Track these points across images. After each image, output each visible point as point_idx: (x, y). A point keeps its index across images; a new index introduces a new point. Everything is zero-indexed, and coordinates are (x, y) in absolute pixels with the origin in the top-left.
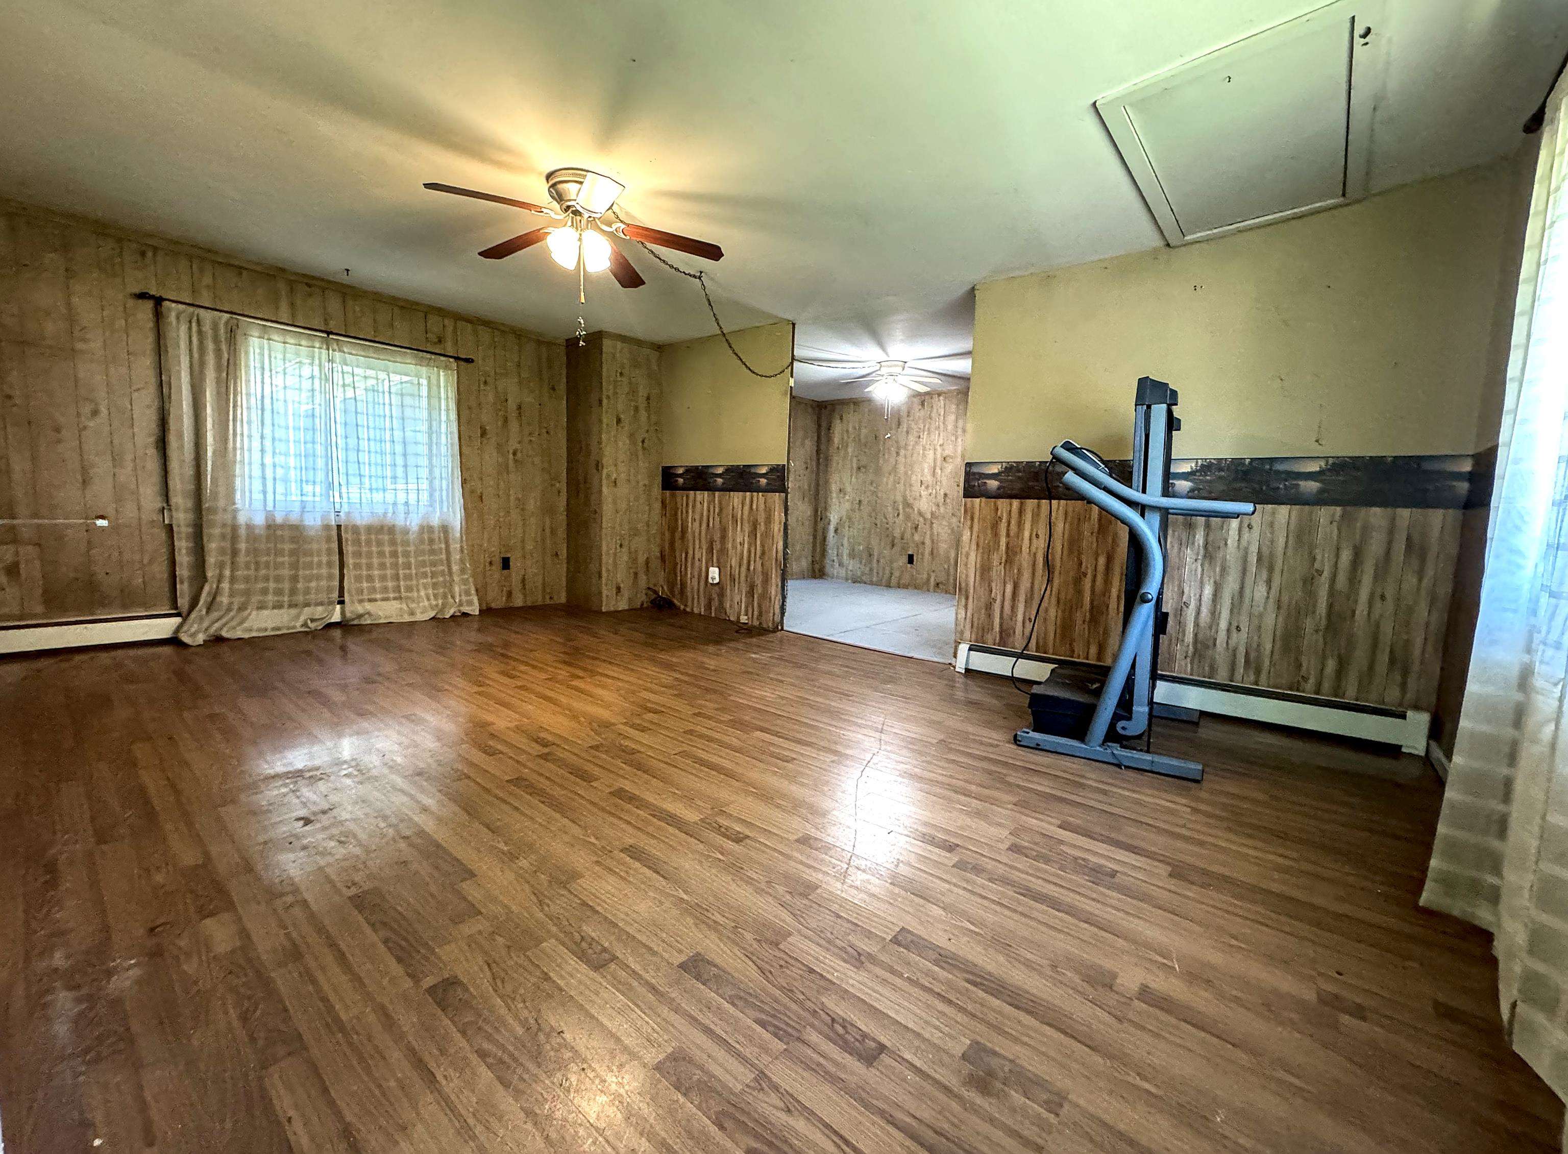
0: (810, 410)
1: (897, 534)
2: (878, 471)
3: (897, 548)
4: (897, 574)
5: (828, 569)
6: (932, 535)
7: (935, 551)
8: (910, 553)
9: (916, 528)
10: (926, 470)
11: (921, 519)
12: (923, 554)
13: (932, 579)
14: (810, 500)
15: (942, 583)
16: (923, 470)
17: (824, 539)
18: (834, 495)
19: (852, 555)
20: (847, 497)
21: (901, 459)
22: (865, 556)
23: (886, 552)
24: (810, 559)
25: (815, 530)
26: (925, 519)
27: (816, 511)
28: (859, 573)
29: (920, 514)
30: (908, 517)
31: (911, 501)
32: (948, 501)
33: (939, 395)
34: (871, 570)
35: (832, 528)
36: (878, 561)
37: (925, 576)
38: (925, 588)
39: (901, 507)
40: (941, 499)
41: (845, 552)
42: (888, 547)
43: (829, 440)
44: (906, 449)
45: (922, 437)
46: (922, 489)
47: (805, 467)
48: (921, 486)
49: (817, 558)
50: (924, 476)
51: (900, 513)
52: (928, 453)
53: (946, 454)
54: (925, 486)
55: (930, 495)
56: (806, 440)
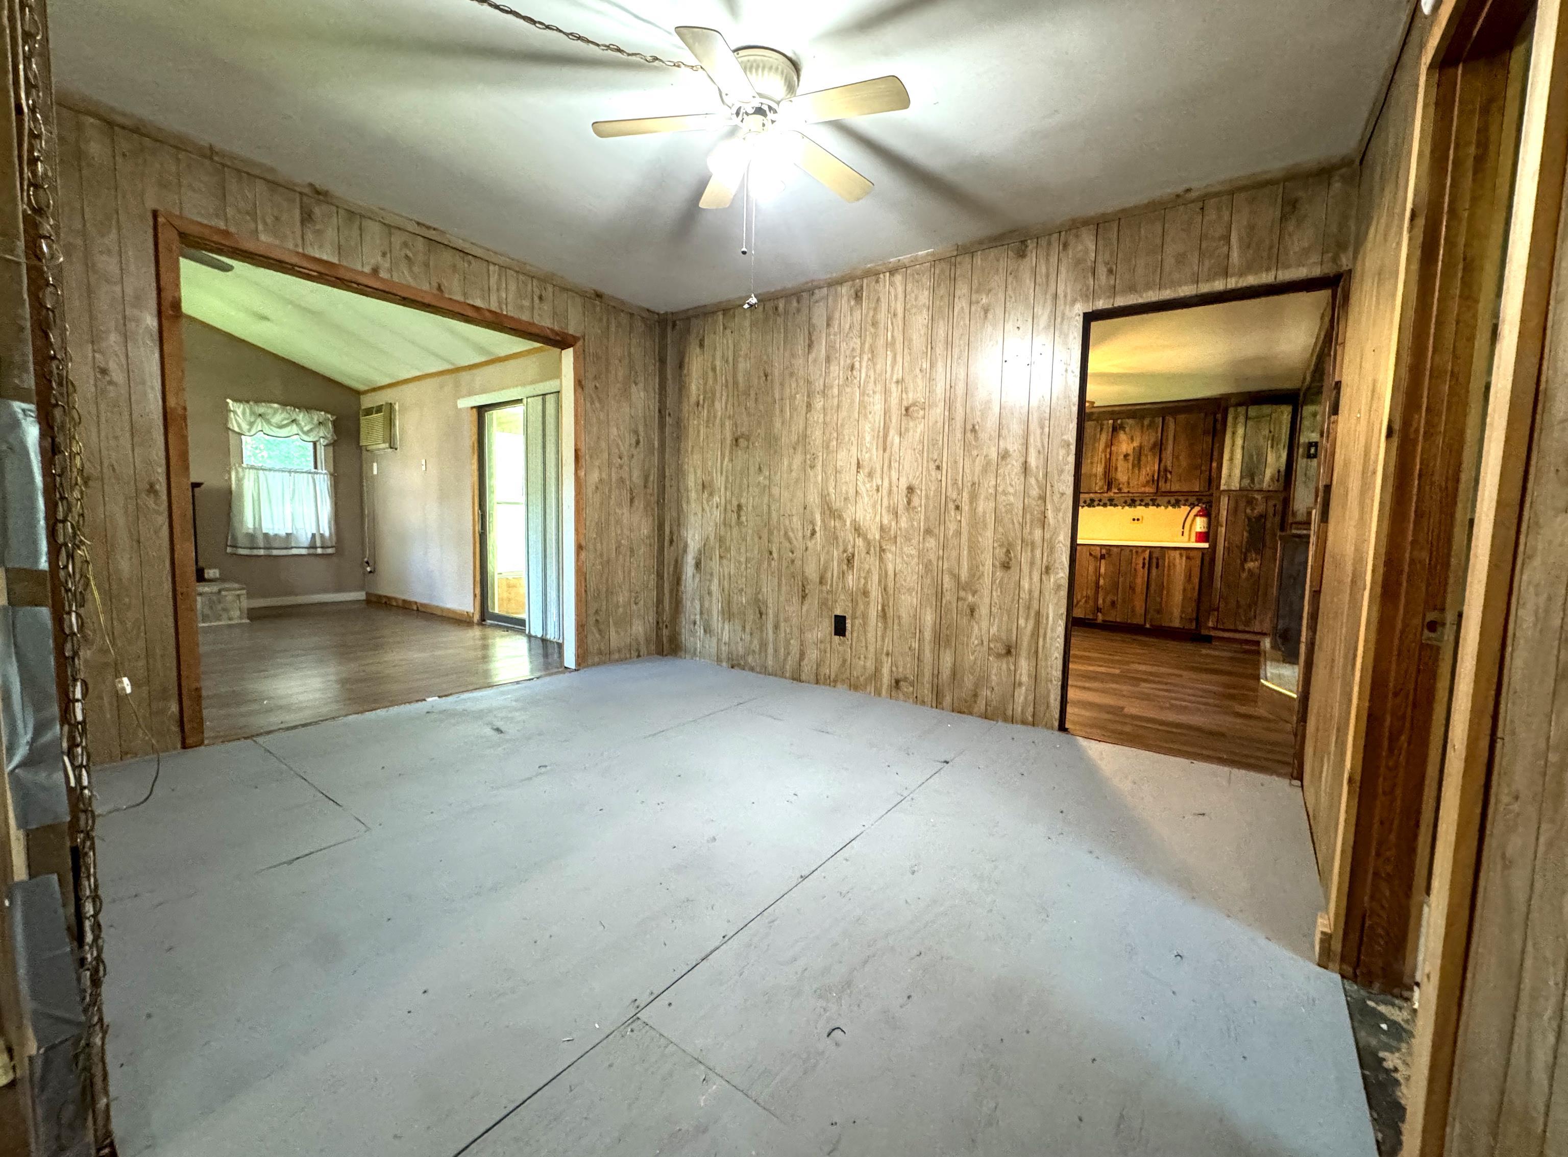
0: (639, 325)
1: (812, 572)
2: (772, 442)
3: (813, 602)
4: (813, 655)
5: (686, 637)
6: (883, 575)
7: (890, 613)
8: (838, 612)
9: (850, 561)
10: (868, 438)
11: (860, 542)
12: (865, 616)
13: (885, 671)
14: (647, 505)
15: (905, 679)
16: (860, 436)
17: (678, 580)
18: (693, 495)
19: (728, 614)
20: (716, 499)
21: (817, 416)
22: (751, 616)
23: (793, 609)
24: (651, 618)
25: (661, 562)
26: (868, 543)
27: (661, 527)
28: (741, 651)
29: (857, 530)
30: (833, 538)
31: (837, 504)
32: (916, 501)
33: (893, 272)
34: (763, 645)
35: (690, 560)
36: (776, 627)
37: (870, 665)
38: (871, 688)
39: (818, 517)
40: (900, 499)
41: (716, 607)
42: (795, 600)
43: (682, 388)
44: (824, 393)
45: (857, 365)
46: (861, 477)
47: (633, 441)
48: (858, 472)
49: (666, 617)
50: (864, 450)
51: (817, 529)
52: (871, 399)
53: (910, 402)
54: (866, 471)
55: (878, 490)
56: (634, 388)
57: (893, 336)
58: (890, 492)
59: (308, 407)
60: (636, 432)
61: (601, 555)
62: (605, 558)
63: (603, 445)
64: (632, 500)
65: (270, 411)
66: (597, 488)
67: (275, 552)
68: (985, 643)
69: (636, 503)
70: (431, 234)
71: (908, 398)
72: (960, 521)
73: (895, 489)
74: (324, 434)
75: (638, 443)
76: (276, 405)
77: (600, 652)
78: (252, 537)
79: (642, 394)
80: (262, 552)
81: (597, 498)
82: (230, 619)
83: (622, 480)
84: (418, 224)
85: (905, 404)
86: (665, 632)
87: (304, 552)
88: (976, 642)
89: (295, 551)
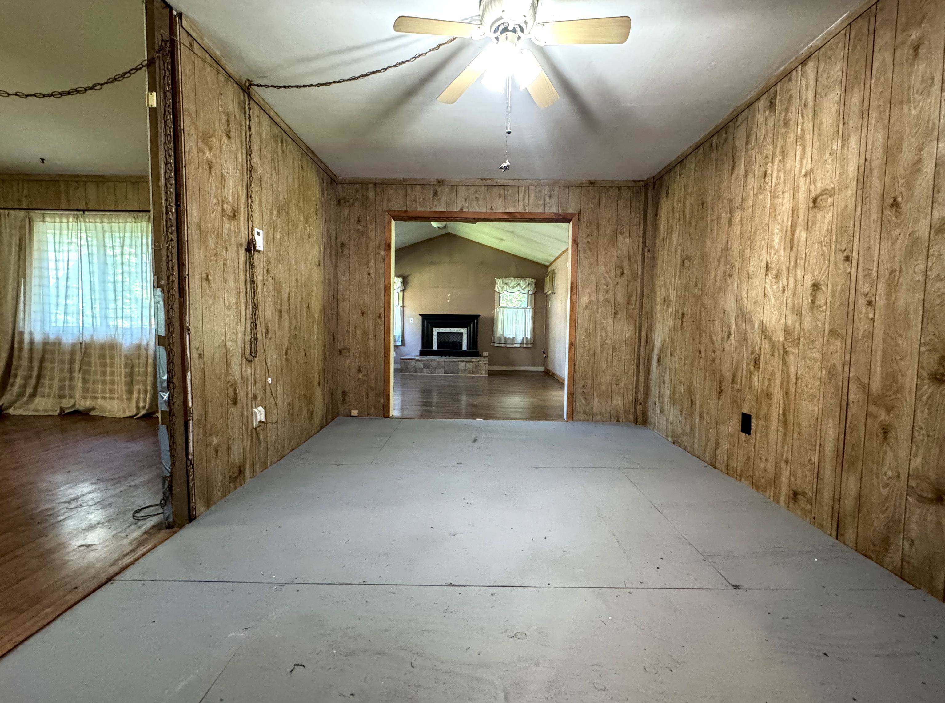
0: (626, 194)
1: (726, 370)
2: (704, 258)
3: (727, 397)
4: (724, 446)
5: (650, 414)
6: (786, 378)
7: (790, 418)
8: (745, 411)
9: (757, 362)
10: (777, 240)
11: (766, 345)
12: (767, 418)
13: (784, 479)
14: (630, 316)
15: (804, 494)
16: (770, 241)
17: (647, 370)
18: (659, 308)
19: (673, 399)
20: (670, 310)
21: (736, 230)
22: (686, 403)
23: (712, 402)
24: (631, 396)
26: (773, 344)
28: (679, 430)
29: (764, 332)
30: (744, 339)
31: (749, 307)
32: (821, 299)
33: (804, 63)
34: (692, 428)
35: (655, 355)
36: (701, 416)
37: (770, 467)
38: (770, 493)
39: (733, 321)
40: (805, 299)
41: (667, 393)
42: (714, 395)
43: (656, 229)
44: (742, 207)
45: (769, 172)
46: (769, 279)
47: (619, 273)
48: (767, 275)
49: (640, 397)
50: (773, 252)
51: (732, 331)
52: (780, 200)
53: (819, 191)
54: (774, 272)
55: (783, 291)
56: (620, 237)
57: (803, 130)
58: (795, 293)
59: (524, 277)
60: (621, 267)
61: (589, 350)
62: (592, 352)
63: (593, 278)
64: (616, 314)
65: (510, 281)
66: (587, 307)
67: (508, 346)
68: (904, 477)
69: (619, 315)
70: (489, 182)
71: (816, 188)
72: (873, 319)
73: (799, 289)
74: (530, 289)
75: (622, 274)
76: (512, 278)
77: (585, 413)
78: (500, 338)
79: (627, 240)
80: (503, 345)
81: (587, 312)
82: (482, 374)
83: (607, 300)
84: (482, 179)
85: (813, 195)
86: (639, 408)
87: (518, 346)
88: (890, 473)
89: (515, 345)
